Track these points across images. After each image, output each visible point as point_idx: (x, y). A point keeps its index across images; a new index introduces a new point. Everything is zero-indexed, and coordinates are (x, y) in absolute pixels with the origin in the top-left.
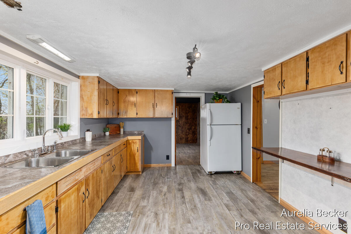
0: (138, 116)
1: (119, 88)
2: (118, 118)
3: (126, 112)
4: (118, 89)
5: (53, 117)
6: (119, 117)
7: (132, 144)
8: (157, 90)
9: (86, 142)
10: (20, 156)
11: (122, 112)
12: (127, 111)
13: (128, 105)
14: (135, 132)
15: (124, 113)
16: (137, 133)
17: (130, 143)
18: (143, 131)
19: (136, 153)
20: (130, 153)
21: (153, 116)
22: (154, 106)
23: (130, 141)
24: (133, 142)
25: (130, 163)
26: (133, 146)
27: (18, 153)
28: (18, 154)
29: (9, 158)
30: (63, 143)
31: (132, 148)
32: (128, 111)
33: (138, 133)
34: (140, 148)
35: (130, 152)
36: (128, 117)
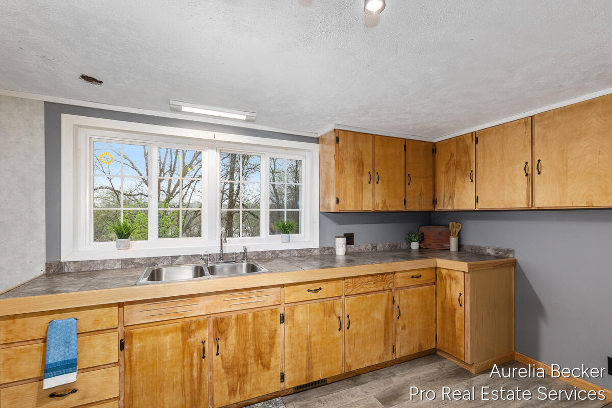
0: (481, 206)
1: (435, 141)
2: (434, 211)
3: (451, 197)
4: (434, 144)
5: (269, 210)
6: (436, 210)
7: (448, 282)
8: (541, 115)
9: (337, 257)
10: (194, 260)
11: (442, 196)
12: (454, 193)
13: (455, 178)
14: (489, 251)
15: (446, 200)
16: (493, 254)
17: (442, 277)
18: (509, 251)
19: (457, 308)
20: (442, 303)
21: (528, 203)
22: (531, 172)
23: (444, 272)
24: (450, 276)
25: (443, 329)
26: (450, 286)
27: (192, 256)
28: (190, 256)
29: (177, 260)
30: (278, 252)
31: (448, 292)
32: (456, 192)
33: (497, 253)
34: (468, 297)
35: (443, 300)
36: (456, 208)
